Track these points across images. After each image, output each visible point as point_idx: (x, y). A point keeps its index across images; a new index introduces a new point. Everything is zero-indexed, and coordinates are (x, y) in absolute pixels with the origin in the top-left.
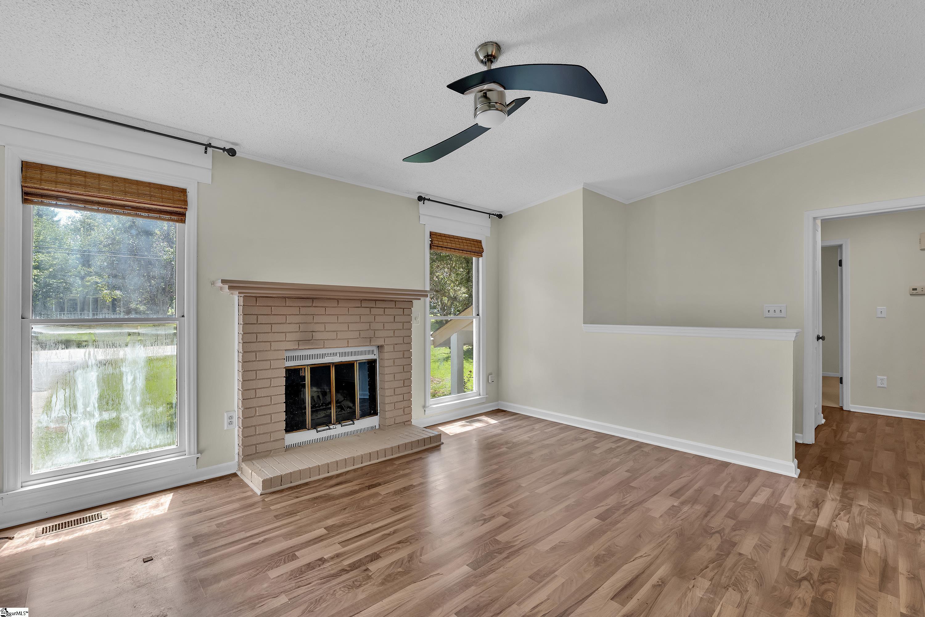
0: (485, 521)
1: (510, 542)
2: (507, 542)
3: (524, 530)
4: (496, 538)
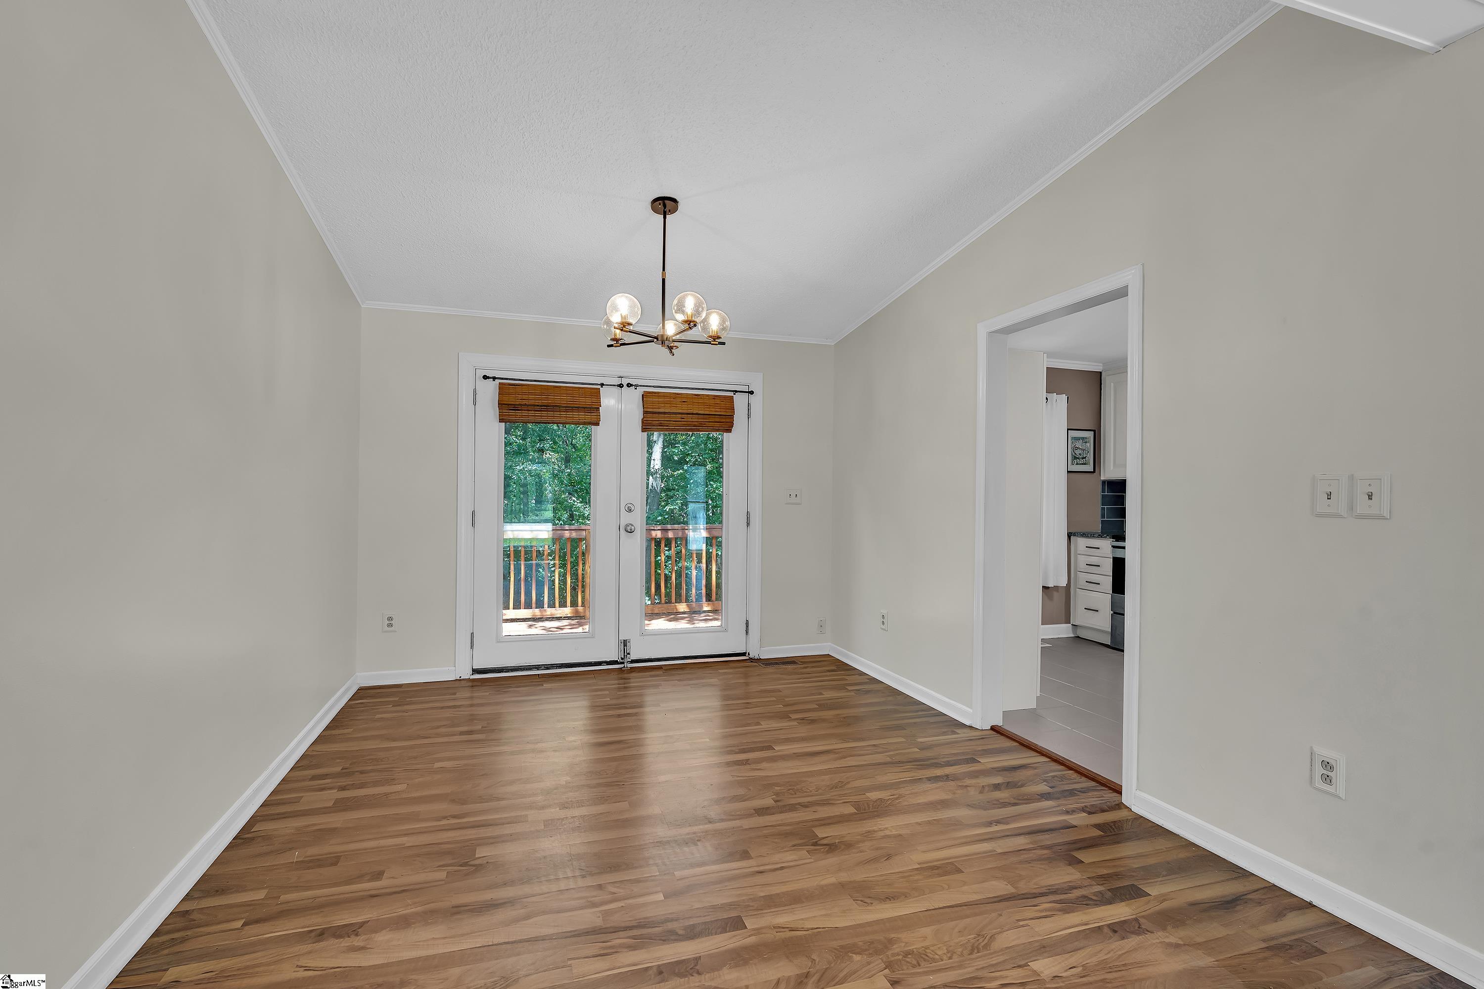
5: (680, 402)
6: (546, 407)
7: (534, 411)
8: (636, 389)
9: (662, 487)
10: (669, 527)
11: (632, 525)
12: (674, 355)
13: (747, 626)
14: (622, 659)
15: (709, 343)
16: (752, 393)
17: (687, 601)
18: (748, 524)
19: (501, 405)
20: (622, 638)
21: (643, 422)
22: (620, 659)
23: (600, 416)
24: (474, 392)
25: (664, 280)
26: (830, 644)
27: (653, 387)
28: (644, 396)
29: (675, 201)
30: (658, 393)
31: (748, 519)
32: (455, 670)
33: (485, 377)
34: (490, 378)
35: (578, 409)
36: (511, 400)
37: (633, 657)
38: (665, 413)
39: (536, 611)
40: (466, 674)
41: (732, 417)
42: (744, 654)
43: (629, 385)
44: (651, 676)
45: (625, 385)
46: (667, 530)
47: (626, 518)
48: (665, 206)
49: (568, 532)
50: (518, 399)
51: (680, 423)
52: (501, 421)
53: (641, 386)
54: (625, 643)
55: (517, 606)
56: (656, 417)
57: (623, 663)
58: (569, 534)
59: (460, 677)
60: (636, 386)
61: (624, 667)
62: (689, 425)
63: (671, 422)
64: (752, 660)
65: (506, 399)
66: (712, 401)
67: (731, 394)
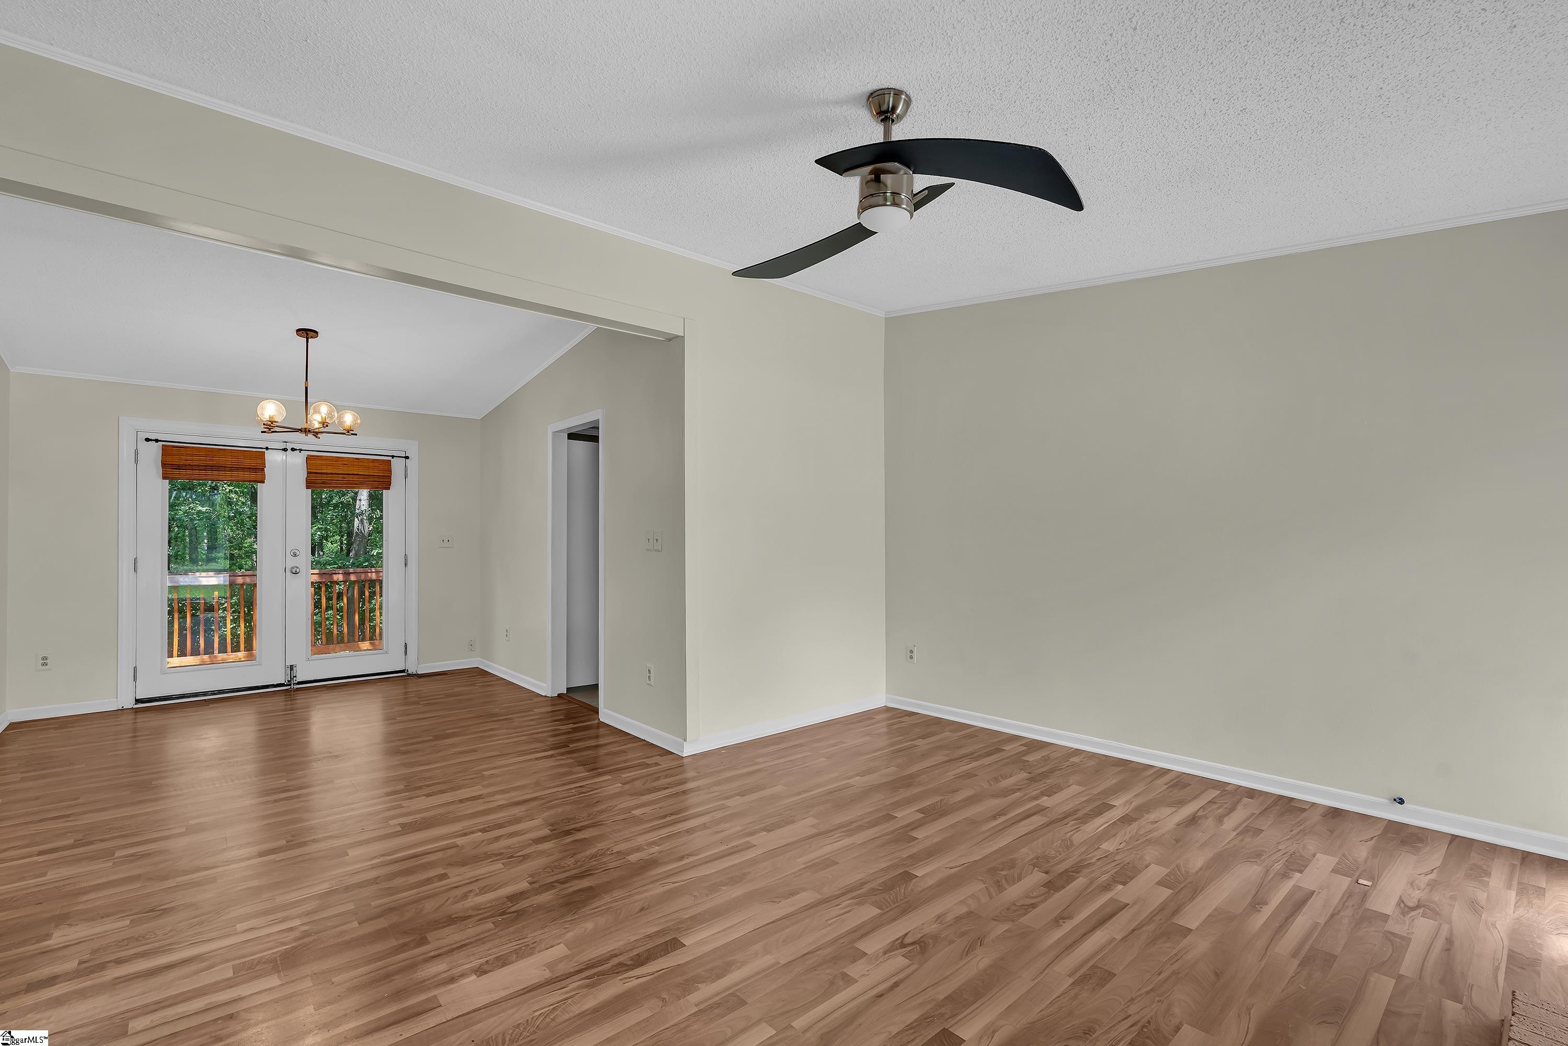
0: (902, 942)
1: (857, 904)
2: (863, 905)
3: (830, 925)
4: (879, 911)
5: (342, 464)
6: (213, 468)
7: (198, 470)
8: (300, 452)
9: (370, 529)
10: (351, 570)
11: (297, 568)
12: (319, 438)
13: (406, 648)
14: (289, 681)
15: (344, 434)
16: (407, 458)
17: (371, 639)
18: (406, 565)
19: (164, 465)
20: (288, 664)
21: (307, 481)
22: (287, 681)
23: (265, 475)
24: (135, 452)
25: (306, 388)
26: (479, 658)
27: (317, 451)
28: (309, 458)
29: (316, 332)
30: (322, 456)
31: (406, 560)
32: (117, 701)
33: (147, 440)
34: (153, 440)
35: (243, 469)
36: (176, 460)
37: (299, 679)
38: (327, 474)
39: (204, 657)
40: (129, 703)
41: (390, 477)
42: (403, 671)
43: (293, 450)
44: (314, 692)
45: (289, 449)
46: (349, 574)
47: (291, 562)
48: (307, 334)
49: (240, 578)
50: (182, 460)
51: (342, 482)
52: (164, 478)
53: (303, 450)
54: (292, 667)
55: (182, 653)
56: (319, 477)
57: (290, 685)
58: (242, 580)
59: (123, 707)
60: (301, 450)
61: (291, 688)
62: (350, 484)
63: (333, 481)
64: (409, 675)
65: (169, 459)
66: (372, 464)
67: (390, 458)
